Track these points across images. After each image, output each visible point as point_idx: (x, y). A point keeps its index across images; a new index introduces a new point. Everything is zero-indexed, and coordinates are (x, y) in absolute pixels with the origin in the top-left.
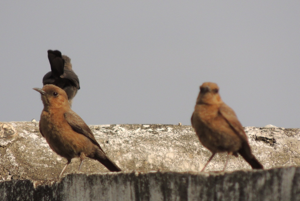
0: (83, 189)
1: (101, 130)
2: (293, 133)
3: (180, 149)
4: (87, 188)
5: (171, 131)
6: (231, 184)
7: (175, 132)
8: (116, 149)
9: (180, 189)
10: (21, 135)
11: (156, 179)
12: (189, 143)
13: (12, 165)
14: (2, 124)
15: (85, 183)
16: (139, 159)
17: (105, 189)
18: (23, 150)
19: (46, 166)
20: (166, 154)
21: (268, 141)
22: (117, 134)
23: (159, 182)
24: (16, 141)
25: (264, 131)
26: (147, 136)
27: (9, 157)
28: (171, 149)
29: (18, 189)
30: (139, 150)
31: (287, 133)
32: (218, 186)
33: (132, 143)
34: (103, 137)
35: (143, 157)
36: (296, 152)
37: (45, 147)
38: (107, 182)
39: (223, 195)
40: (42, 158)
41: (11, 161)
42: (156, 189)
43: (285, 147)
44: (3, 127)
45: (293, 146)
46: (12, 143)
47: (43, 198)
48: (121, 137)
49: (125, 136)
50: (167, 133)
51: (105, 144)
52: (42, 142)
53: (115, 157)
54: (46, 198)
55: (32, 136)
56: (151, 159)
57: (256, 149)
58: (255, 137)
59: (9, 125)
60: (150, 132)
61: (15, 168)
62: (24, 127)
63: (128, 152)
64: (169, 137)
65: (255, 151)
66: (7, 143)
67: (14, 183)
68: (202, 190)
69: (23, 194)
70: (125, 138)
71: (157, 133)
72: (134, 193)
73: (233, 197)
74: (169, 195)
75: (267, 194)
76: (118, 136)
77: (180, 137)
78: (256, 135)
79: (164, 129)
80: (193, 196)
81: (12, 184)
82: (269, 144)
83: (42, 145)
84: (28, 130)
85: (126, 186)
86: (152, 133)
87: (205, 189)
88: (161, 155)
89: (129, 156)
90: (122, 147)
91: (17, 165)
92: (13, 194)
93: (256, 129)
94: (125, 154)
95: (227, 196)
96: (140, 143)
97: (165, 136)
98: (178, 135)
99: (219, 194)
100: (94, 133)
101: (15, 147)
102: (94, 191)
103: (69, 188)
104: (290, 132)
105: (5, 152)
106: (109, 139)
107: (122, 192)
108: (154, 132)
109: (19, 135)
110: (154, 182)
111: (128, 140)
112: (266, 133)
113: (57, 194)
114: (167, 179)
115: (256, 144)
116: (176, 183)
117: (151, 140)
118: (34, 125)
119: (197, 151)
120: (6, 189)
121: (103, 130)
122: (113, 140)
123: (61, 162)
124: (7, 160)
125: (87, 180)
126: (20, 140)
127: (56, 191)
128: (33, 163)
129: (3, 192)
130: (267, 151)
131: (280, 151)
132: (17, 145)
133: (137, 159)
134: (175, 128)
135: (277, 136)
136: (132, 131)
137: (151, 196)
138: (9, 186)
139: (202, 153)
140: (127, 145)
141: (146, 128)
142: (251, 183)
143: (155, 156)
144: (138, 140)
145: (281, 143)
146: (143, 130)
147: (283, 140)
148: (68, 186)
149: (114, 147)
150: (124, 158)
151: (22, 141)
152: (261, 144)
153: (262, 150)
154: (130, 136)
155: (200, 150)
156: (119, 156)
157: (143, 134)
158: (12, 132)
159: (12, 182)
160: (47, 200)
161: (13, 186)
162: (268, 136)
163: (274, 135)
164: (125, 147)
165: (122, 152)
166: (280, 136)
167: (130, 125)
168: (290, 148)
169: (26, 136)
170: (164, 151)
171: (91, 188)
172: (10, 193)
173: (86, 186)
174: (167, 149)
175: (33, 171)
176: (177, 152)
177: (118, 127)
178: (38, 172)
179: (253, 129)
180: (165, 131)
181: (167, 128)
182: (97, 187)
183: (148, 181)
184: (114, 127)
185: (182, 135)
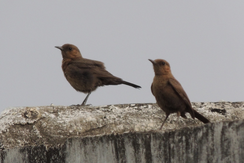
0: (80, 148)
1: (101, 109)
2: (238, 105)
3: (157, 120)
4: (82, 147)
5: (151, 108)
6: (180, 137)
7: (154, 108)
8: (112, 122)
9: (145, 144)
10: (44, 115)
11: (129, 137)
12: (164, 116)
13: (38, 137)
14: (30, 108)
15: (80, 144)
16: (129, 129)
17: (94, 147)
18: (45, 126)
19: (62, 136)
20: (147, 124)
21: (221, 111)
22: (112, 111)
23: (131, 139)
24: (40, 120)
25: (218, 105)
26: (133, 112)
27: (35, 131)
28: (151, 120)
29: (36, 151)
30: (128, 122)
31: (234, 105)
32: (171, 139)
33: (123, 117)
34: (102, 114)
35: (131, 127)
36: (241, 118)
37: (61, 123)
38: (95, 142)
39: (175, 145)
40: (59, 131)
41: (36, 134)
42: (129, 144)
43: (232, 115)
44: (30, 111)
45: (239, 114)
46: (37, 121)
47: (53, 156)
48: (115, 113)
49: (118, 113)
50: (148, 109)
51: (104, 119)
52: (59, 120)
53: (111, 128)
54: (55, 156)
55: (51, 116)
56: (137, 128)
57: (212, 117)
58: (211, 109)
59: (34, 108)
60: (136, 109)
61: (40, 139)
62: (45, 109)
63: (120, 124)
64: (149, 112)
65: (211, 119)
66: (33, 122)
67: (33, 147)
68: (160, 143)
69: (39, 155)
70: (118, 114)
71: (141, 110)
72: (114, 149)
73: (181, 146)
74: (138, 149)
75: (205, 143)
76: (113, 113)
77: (157, 111)
78: (212, 108)
79: (146, 106)
80: (154, 148)
81: (31, 148)
82: (222, 114)
83: (58, 122)
84: (48, 112)
85: (109, 144)
86: (137, 110)
87: (163, 142)
88: (144, 125)
89: (121, 127)
90: (116, 120)
91: (41, 137)
92: (32, 155)
93: (212, 104)
94: (118, 125)
95: (178, 146)
96: (129, 117)
97: (146, 112)
98: (156, 110)
99: (172, 145)
100: (96, 111)
101: (39, 124)
102: (87, 149)
103: (70, 148)
104: (236, 104)
105: (32, 128)
106: (107, 115)
107: (106, 149)
108: (139, 109)
109: (41, 115)
110: (128, 140)
111: (120, 115)
112: (219, 106)
113: (62, 153)
114: (136, 137)
115: (212, 114)
116: (142, 139)
117: (137, 115)
118: (52, 108)
119: (170, 121)
120: (27, 151)
121: (102, 109)
122: (109, 116)
123: (73, 133)
124: (34, 133)
125: (82, 142)
126: (42, 119)
127: (61, 151)
128: (53, 135)
129: (25, 154)
130: (220, 119)
131: (229, 119)
132: (41, 122)
133: (127, 129)
134: (154, 105)
135: (227, 107)
136: (122, 109)
137: (126, 150)
138: (29, 150)
139: (173, 123)
140: (120, 119)
141: (133, 107)
142: (193, 135)
143: (140, 126)
144: (127, 115)
145: (230, 113)
146: (131, 108)
147: (231, 110)
148: (69, 146)
149: (110, 121)
150: (117, 128)
151: (44, 120)
152: (215, 114)
153: (216, 118)
154: (122, 113)
155: (172, 120)
156: (114, 127)
157: (130, 111)
158: (37, 113)
159: (31, 147)
160: (56, 158)
161: (32, 150)
162: (220, 108)
163: (225, 107)
164: (118, 121)
165: (116, 124)
166: (229, 107)
167: (121, 105)
168: (236, 116)
169: (47, 116)
170: (146, 122)
171: (85, 147)
172: (30, 154)
173: (82, 146)
174: (148, 120)
175: (53, 140)
176: (155, 123)
177: (113, 107)
178: (57, 141)
179: (209, 104)
180: (146, 108)
181: (148, 106)
182: (89, 146)
183: (123, 139)
184: (110, 107)
185: (159, 110)
